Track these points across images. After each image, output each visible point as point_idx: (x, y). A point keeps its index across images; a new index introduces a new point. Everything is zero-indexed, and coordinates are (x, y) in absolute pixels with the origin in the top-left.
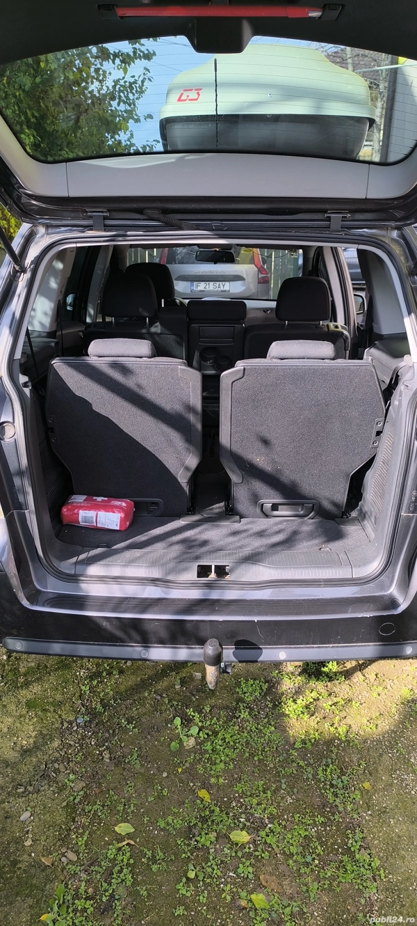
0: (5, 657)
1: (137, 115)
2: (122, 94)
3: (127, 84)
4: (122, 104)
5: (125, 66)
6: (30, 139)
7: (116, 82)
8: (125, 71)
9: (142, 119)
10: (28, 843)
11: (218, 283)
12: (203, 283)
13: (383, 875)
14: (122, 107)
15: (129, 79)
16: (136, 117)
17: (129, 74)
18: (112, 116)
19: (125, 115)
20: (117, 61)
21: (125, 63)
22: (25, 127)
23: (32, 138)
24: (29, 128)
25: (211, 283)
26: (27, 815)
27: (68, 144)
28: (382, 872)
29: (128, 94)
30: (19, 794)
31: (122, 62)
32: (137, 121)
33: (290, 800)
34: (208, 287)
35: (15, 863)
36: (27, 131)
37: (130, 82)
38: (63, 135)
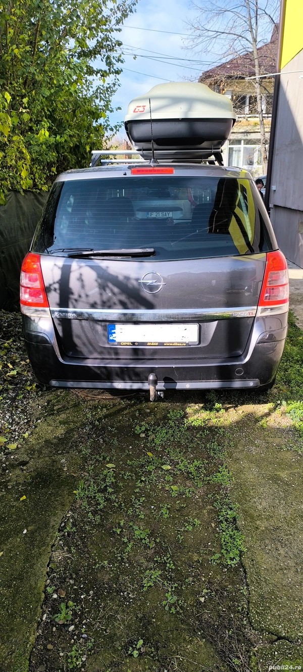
0: (46, 404)
1: (111, 108)
2: (101, 95)
3: (105, 88)
4: (102, 101)
5: (104, 78)
6: (47, 124)
7: (98, 88)
8: (104, 81)
9: (114, 110)
10: (65, 469)
11: (165, 213)
12: (155, 213)
13: (234, 480)
14: (102, 103)
15: (106, 85)
16: (111, 109)
17: (106, 82)
18: (96, 109)
19: (104, 108)
20: (99, 75)
21: (104, 76)
22: (44, 118)
23: (48, 124)
24: (46, 118)
25: (160, 213)
26: (64, 460)
27: (69, 126)
28: (234, 478)
29: (105, 94)
30: (59, 453)
31: (102, 76)
32: (111, 111)
33: (192, 456)
34: (158, 215)
35: (59, 476)
36: (45, 120)
37: (107, 87)
38: (66, 121)
